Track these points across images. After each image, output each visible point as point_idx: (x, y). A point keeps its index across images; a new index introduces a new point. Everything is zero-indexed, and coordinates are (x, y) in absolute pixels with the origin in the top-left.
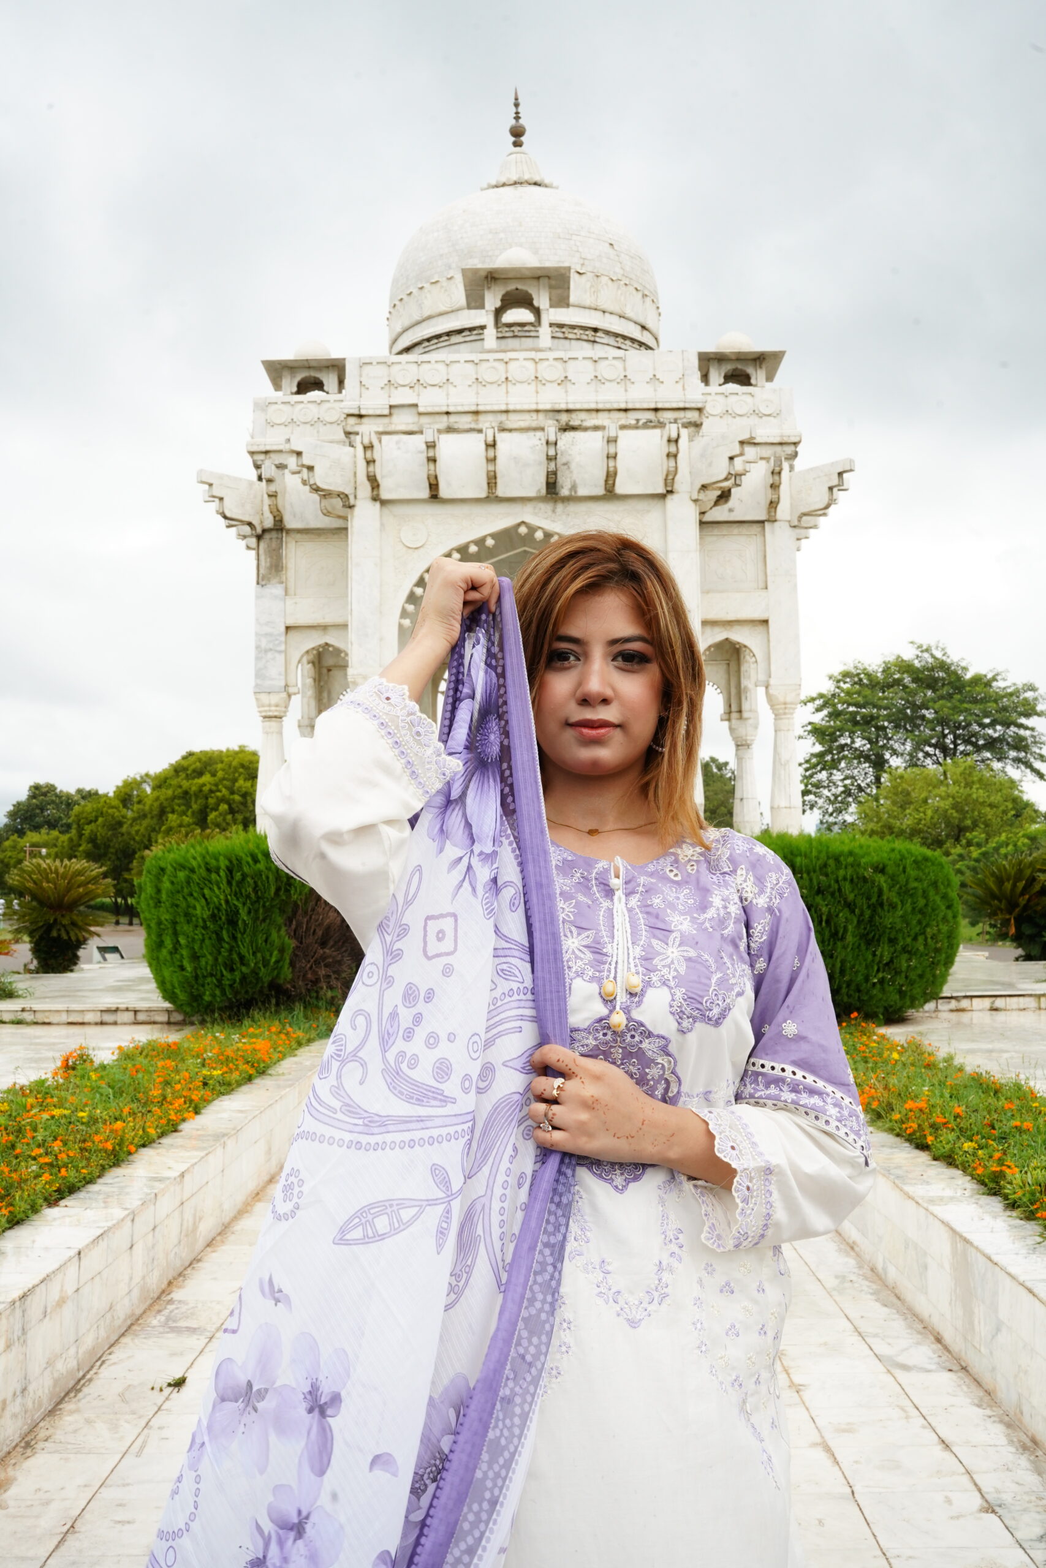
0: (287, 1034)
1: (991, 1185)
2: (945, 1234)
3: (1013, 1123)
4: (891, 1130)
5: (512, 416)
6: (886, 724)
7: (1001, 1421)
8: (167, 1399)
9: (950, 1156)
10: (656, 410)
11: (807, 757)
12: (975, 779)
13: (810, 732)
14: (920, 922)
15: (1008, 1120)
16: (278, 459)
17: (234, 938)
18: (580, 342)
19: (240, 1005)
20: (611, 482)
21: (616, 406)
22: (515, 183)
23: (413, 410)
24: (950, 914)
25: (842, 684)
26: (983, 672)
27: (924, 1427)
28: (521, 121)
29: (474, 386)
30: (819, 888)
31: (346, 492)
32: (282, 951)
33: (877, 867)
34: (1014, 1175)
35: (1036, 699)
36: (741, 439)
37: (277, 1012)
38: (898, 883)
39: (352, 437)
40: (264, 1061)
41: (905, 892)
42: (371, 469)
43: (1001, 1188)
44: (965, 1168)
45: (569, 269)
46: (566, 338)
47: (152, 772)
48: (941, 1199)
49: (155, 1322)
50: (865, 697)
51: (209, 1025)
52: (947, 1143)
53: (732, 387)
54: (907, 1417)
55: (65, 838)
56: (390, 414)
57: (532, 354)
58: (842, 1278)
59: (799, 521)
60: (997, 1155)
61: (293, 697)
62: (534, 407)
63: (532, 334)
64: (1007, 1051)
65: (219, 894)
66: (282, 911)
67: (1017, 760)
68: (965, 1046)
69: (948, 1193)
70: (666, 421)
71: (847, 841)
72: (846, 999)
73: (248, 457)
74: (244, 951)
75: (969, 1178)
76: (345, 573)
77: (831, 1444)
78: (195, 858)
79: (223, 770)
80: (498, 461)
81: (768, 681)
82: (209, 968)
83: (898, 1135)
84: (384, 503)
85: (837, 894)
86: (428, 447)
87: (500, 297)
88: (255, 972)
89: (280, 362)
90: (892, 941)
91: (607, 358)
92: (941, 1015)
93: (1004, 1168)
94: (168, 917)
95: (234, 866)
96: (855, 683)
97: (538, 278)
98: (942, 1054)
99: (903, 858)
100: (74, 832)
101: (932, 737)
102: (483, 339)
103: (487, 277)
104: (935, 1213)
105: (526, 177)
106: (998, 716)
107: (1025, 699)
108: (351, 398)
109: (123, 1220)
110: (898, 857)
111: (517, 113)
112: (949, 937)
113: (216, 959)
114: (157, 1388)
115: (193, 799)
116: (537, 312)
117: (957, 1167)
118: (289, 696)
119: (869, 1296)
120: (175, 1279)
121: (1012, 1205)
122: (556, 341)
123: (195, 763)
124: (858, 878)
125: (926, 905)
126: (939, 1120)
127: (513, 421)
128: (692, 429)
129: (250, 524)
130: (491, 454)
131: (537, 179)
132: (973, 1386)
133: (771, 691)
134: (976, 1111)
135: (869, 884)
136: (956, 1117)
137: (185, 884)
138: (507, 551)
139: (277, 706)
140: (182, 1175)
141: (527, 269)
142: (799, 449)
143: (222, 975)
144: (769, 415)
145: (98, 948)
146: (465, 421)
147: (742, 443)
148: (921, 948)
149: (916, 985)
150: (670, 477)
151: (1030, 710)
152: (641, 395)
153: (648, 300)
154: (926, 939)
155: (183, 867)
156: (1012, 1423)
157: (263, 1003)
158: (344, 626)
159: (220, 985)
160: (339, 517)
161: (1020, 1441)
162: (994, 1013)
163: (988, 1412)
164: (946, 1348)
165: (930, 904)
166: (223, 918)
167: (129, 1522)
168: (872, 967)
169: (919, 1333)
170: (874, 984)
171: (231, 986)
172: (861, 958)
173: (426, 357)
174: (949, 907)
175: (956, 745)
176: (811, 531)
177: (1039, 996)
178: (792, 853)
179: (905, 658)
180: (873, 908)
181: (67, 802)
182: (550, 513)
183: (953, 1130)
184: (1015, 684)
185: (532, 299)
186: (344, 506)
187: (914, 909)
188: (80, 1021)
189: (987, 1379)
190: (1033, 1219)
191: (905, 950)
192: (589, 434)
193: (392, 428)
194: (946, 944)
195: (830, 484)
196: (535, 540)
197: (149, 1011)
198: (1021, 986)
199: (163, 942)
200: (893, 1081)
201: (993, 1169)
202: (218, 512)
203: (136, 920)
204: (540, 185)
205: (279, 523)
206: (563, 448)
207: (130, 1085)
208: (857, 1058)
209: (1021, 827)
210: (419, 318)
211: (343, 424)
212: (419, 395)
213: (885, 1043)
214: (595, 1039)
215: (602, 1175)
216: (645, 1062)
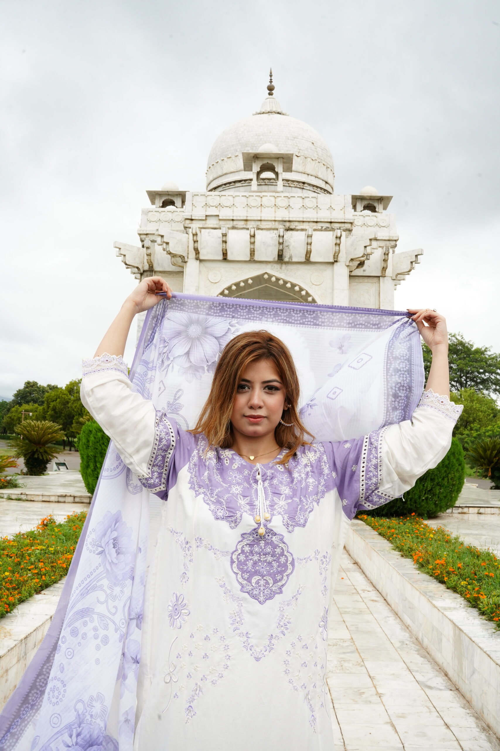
1: (473, 603)
2: (451, 626)
3: (486, 573)
4: (428, 573)
5: (263, 223)
7: (474, 716)
9: (455, 588)
10: (331, 222)
12: (475, 399)
14: (446, 471)
15: (483, 571)
16: (152, 238)
18: (296, 189)
20: (308, 256)
21: (312, 220)
22: (269, 112)
23: (217, 218)
24: (460, 468)
26: (480, 348)
27: (437, 717)
28: (273, 83)
29: (246, 208)
31: (184, 255)
34: (484, 599)
36: (370, 238)
39: (188, 229)
42: (196, 245)
43: (478, 605)
44: (461, 594)
45: (293, 154)
46: (290, 186)
48: (450, 608)
52: (454, 582)
53: (368, 212)
54: (430, 712)
55: (41, 408)
56: (206, 219)
57: (274, 194)
58: (402, 642)
59: (396, 277)
60: (477, 588)
62: (273, 219)
63: (274, 184)
64: (484, 535)
67: (496, 390)
68: (464, 531)
69: (453, 605)
70: (336, 228)
72: (409, 506)
73: (138, 236)
75: (463, 599)
77: (394, 723)
80: (256, 244)
83: (431, 576)
84: (201, 261)
86: (223, 236)
87: (259, 166)
89: (155, 192)
90: (432, 480)
91: (309, 197)
92: (454, 515)
93: (480, 595)
94: (92, 454)
97: (278, 158)
98: (453, 536)
100: (45, 405)
101: (455, 377)
102: (251, 185)
103: (254, 157)
104: (447, 615)
105: (274, 110)
106: (486, 368)
108: (188, 210)
111: (271, 80)
112: (459, 479)
116: (277, 174)
117: (458, 593)
119: (415, 652)
121: (483, 613)
122: (285, 187)
125: (449, 464)
126: (450, 570)
127: (264, 225)
128: (347, 232)
129: (138, 268)
130: (252, 240)
131: (279, 111)
132: (461, 698)
134: (468, 566)
136: (459, 568)
137: (101, 439)
138: (258, 286)
141: (273, 154)
142: (398, 243)
144: (384, 227)
145: (56, 463)
146: (241, 224)
147: (371, 240)
148: (446, 484)
149: (443, 501)
150: (336, 254)
152: (324, 215)
153: (329, 170)
154: (448, 480)
156: (478, 717)
160: (180, 266)
161: (482, 726)
162: (479, 515)
163: (468, 711)
164: (449, 679)
165: (451, 463)
168: (423, 492)
169: (437, 671)
170: (423, 500)
173: (223, 193)
174: (460, 465)
175: (467, 382)
176: (402, 281)
181: (42, 390)
182: (279, 269)
183: (457, 575)
184: (495, 353)
185: (275, 168)
186: (182, 262)
187: (443, 465)
188: (48, 500)
189: (468, 695)
190: (492, 621)
191: (438, 484)
192: (299, 232)
193: (206, 226)
194: (458, 482)
195: (412, 261)
196: (271, 281)
197: (81, 497)
198: (493, 503)
199: (89, 465)
200: (430, 549)
201: (475, 595)
202: (122, 261)
203: (73, 449)
204: (280, 114)
205: (151, 268)
206: (286, 239)
207: (73, 535)
208: (414, 536)
209: (496, 422)
210: (221, 174)
211: (183, 223)
212: (219, 211)
213: (427, 528)
214: (253, 537)
215: (254, 597)
216: (275, 547)
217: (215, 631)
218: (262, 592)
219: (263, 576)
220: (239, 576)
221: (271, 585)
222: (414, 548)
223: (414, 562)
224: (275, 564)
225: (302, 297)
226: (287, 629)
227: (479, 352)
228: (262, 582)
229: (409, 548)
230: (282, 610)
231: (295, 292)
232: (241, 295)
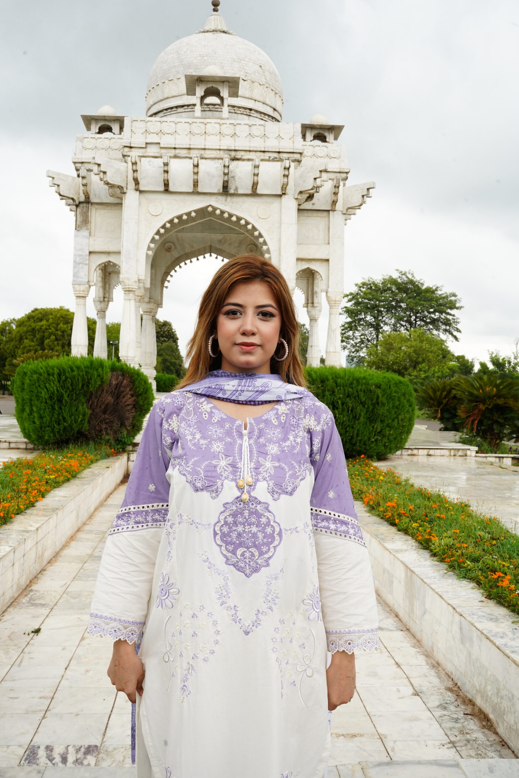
0: (86, 457)
1: (425, 545)
2: (402, 568)
3: (437, 514)
4: (379, 515)
5: (207, 152)
6: (382, 309)
7: (424, 654)
8: (32, 639)
9: (406, 530)
10: (279, 152)
11: (343, 324)
12: (425, 339)
13: (345, 311)
14: (396, 413)
15: (434, 513)
16: (88, 166)
17: (61, 408)
18: (243, 115)
19: (62, 442)
20: (255, 187)
21: (259, 149)
22: (213, 31)
23: (158, 146)
24: (410, 409)
25: (362, 289)
26: (431, 287)
27: (389, 657)
29: (189, 135)
30: (348, 394)
31: (122, 186)
32: (84, 415)
33: (377, 385)
34: (436, 541)
35: (456, 301)
36: (320, 169)
37: (81, 446)
38: (386, 393)
39: (126, 158)
40: (75, 471)
41: (390, 398)
42: (135, 175)
43: (430, 546)
44: (413, 536)
45: (239, 78)
46: (236, 113)
47: (16, 318)
48: (401, 551)
49: (24, 601)
50: (373, 296)
51: (47, 451)
52: (405, 524)
53: (318, 142)
54: (381, 652)
56: (146, 147)
57: (219, 121)
59: (347, 211)
60: (428, 530)
61: (92, 287)
62: (218, 147)
63: (219, 110)
64: (434, 477)
65: (54, 386)
66: (85, 396)
67: (446, 330)
68: (414, 473)
69: (405, 547)
70: (284, 159)
71: (363, 372)
72: (358, 448)
73: (73, 164)
74: (65, 415)
75: (414, 540)
76: (120, 226)
78: (42, 368)
79: (52, 318)
80: (199, 174)
81: (327, 290)
82: (48, 423)
83: (382, 518)
84: (141, 192)
85: (357, 398)
86: (164, 165)
87: (203, 90)
88: (70, 426)
89: (90, 116)
90: (382, 421)
91: (256, 125)
92: (403, 457)
93: (431, 537)
94: (27, 397)
95: (61, 373)
96: (368, 289)
97: (223, 82)
98: (404, 478)
99: (389, 381)
101: (404, 317)
102: (194, 111)
103: (197, 80)
104: (398, 557)
105: (219, 28)
106: (436, 308)
107: (451, 300)
108: (126, 137)
109: (9, 552)
110: (387, 381)
112: (409, 420)
113: (51, 419)
114: (27, 633)
115: (37, 333)
116: (222, 99)
117: (409, 535)
118: (90, 286)
120: (33, 579)
121: (434, 555)
122: (231, 114)
123: (38, 314)
124: (367, 390)
125: (399, 405)
126: (401, 510)
127: (208, 154)
128: (296, 163)
129: (73, 199)
130: (196, 170)
131: (225, 29)
132: (412, 638)
133: (329, 295)
134: (419, 508)
135: (373, 394)
136: (410, 510)
137: (36, 381)
138: (202, 219)
139: (83, 291)
140: (37, 529)
141: (218, 77)
142: (349, 175)
143: (54, 427)
144: (335, 158)
146: (183, 153)
147: (321, 171)
148: (396, 425)
149: (392, 443)
150: (285, 187)
151: (453, 306)
152: (272, 144)
153: (278, 96)
154: (398, 421)
155: (36, 372)
156: (428, 655)
157: (75, 440)
158: (119, 253)
159: (53, 431)
160: (118, 198)
161: (431, 663)
162: (429, 457)
163: (418, 650)
164: (400, 620)
165: (401, 404)
166: (55, 398)
167: (16, 698)
168: (372, 433)
169: (388, 612)
170: (373, 442)
171: (58, 432)
172: (367, 429)
173: (164, 119)
174: (410, 406)
175: (416, 322)
176: (352, 216)
177: (450, 450)
178: (336, 377)
179: (394, 277)
180: (374, 405)
182: (224, 201)
183: (408, 517)
184: (446, 293)
185: (220, 92)
186: (121, 192)
187: (393, 406)
189: (418, 635)
190: (444, 562)
191: (388, 426)
192: (245, 162)
193: (147, 154)
194: (408, 424)
195: (363, 194)
196: (216, 214)
197: (16, 442)
198: (442, 444)
199: (24, 409)
200: (381, 491)
201: (427, 537)
202: (56, 192)
203: (6, 392)
204: (226, 33)
205: (87, 199)
206: (232, 169)
207: (10, 482)
208: (363, 478)
209: (445, 363)
210: (162, 98)
211: (122, 150)
212: (161, 138)
213: (377, 471)
214: (236, 507)
215: (240, 569)
216: (259, 516)
217: (202, 608)
218: (247, 565)
219: (248, 548)
220: (223, 548)
221: (256, 558)
222: (364, 490)
223: (364, 505)
224: (260, 535)
225: (248, 231)
226: (275, 604)
227: (429, 290)
228: (247, 555)
229: (359, 490)
230: (269, 584)
231: (241, 226)
232: (183, 228)
